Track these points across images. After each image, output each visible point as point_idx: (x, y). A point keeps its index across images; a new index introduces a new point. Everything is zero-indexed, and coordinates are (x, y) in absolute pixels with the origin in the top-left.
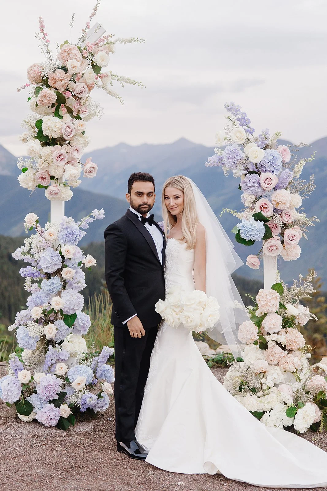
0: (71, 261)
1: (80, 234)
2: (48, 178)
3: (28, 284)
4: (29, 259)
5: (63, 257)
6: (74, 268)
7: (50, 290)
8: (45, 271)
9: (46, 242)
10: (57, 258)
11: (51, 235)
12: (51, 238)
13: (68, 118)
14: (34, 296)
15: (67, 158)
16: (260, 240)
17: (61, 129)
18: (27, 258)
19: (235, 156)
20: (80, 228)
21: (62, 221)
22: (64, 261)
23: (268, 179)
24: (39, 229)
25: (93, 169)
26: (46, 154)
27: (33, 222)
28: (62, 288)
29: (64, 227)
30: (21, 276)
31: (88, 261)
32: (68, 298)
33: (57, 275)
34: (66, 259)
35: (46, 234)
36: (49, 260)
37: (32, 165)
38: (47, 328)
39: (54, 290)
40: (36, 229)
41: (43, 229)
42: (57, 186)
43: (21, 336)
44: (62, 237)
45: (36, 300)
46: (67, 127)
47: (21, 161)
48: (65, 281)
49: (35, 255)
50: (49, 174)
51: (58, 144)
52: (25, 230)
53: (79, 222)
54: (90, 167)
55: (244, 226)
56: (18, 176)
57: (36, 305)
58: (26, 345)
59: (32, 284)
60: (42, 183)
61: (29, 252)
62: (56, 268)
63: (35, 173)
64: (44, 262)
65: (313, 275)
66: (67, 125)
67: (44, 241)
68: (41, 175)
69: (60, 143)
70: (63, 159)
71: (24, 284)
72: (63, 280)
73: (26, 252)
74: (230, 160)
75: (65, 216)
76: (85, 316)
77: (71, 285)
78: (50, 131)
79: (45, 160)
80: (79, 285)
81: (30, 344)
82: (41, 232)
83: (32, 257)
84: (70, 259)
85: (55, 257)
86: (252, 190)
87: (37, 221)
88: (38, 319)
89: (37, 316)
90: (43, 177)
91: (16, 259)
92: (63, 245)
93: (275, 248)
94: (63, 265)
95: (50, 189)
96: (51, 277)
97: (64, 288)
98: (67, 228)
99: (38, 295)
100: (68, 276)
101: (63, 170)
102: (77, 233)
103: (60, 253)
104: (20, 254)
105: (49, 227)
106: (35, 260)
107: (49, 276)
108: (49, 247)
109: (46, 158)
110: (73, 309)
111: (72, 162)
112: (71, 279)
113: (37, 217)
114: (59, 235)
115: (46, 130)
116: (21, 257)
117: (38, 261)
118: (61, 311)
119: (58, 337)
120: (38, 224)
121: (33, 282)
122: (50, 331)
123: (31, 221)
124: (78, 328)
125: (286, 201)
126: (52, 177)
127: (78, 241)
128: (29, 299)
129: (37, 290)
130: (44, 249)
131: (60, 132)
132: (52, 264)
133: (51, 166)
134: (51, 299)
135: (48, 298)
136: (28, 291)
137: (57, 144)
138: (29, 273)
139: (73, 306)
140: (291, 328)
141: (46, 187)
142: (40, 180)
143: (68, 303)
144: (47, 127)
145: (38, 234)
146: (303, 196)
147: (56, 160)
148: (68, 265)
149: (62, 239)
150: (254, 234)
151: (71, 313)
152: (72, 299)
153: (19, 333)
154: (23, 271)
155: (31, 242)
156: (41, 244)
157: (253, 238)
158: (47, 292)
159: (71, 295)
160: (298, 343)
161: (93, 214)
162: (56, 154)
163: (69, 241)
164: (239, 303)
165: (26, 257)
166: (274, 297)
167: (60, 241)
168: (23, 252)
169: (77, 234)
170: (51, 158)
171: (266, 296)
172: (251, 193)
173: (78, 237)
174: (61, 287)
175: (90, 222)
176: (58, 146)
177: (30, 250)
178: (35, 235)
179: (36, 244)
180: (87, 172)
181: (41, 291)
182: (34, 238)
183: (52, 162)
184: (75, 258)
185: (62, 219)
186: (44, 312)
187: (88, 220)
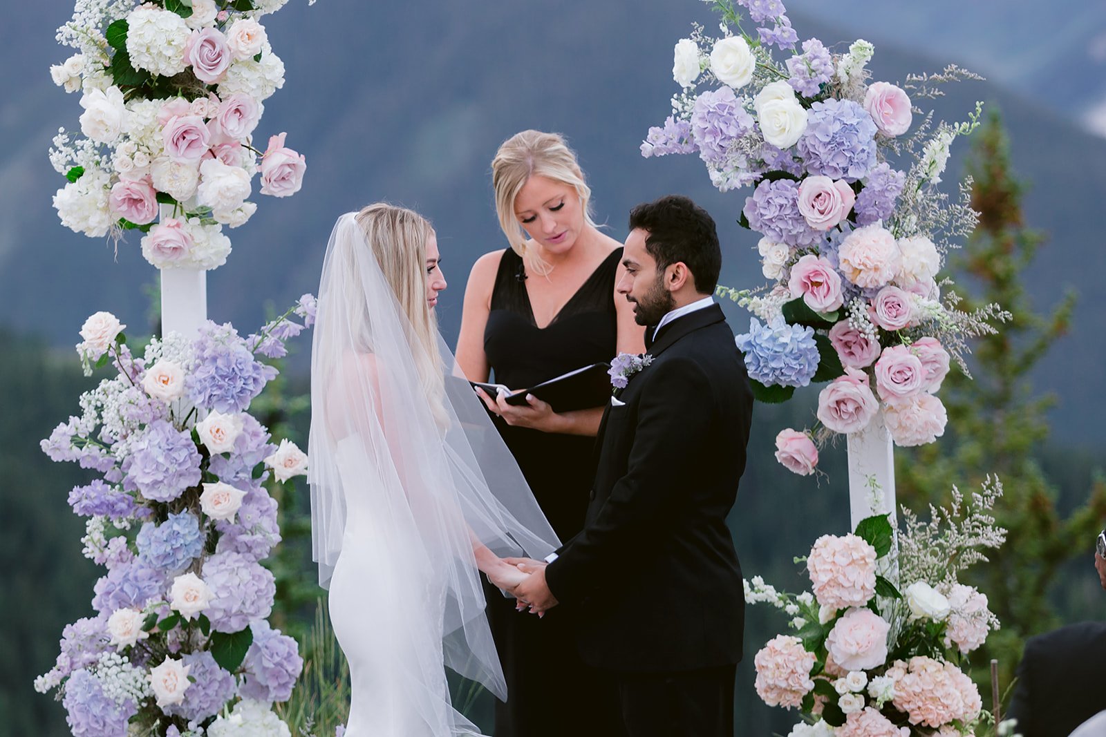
0: (231, 461)
1: (257, 376)
2: (150, 200)
3: (96, 539)
4: (95, 458)
5: (203, 450)
6: (239, 485)
7: (167, 556)
8: (148, 495)
9: (150, 404)
10: (185, 453)
11: (164, 382)
12: (163, 391)
13: (208, 11)
14: (115, 575)
15: (207, 141)
16: (806, 383)
17: (186, 51)
18: (89, 456)
19: (723, 126)
20: (258, 357)
21: (198, 337)
22: (208, 464)
23: (820, 195)
24: (127, 362)
25: (290, 170)
26: (143, 127)
27: (106, 341)
28: (204, 548)
29: (207, 354)
30: (74, 512)
31: (282, 460)
32: (222, 579)
33: (186, 509)
34: (212, 454)
35: (149, 380)
36: (161, 460)
37: (97, 158)
38: (158, 672)
39: (180, 555)
40: (115, 363)
41: (138, 360)
42: (178, 225)
43: (79, 698)
44: (198, 386)
45: (122, 590)
46: (205, 44)
47: (62, 148)
48: (212, 527)
49: (114, 447)
50: (152, 187)
51: (180, 94)
52: (84, 366)
53: (254, 335)
54: (282, 165)
55: (753, 343)
56: (56, 195)
57: (122, 603)
58: (96, 729)
59: (108, 539)
60: (132, 216)
61: (94, 435)
62: (184, 484)
63: (107, 182)
64: (146, 467)
65: (992, 490)
66: (205, 37)
67: (143, 400)
68: (129, 192)
69: (186, 89)
70: (193, 145)
71: (83, 540)
72: (207, 524)
73: (86, 438)
74: (708, 139)
75: (208, 319)
76: (282, 642)
77: (232, 539)
78: (153, 58)
79: (138, 144)
80: (258, 537)
81: (107, 724)
82: (133, 373)
83: (104, 451)
84: (226, 455)
85: (180, 449)
86: (777, 229)
87: (120, 338)
88: (129, 645)
89: (127, 637)
90: (135, 197)
91: (56, 457)
92: (203, 410)
93: (851, 408)
94: (204, 475)
95: (158, 237)
96: (169, 515)
97: (210, 548)
98: (214, 359)
99: (128, 574)
100: (221, 510)
101: (197, 175)
102: (247, 371)
103: (195, 437)
104: (66, 443)
105: (157, 356)
106: (116, 463)
107: (160, 512)
108: (160, 420)
109: (141, 139)
110: (240, 613)
111: (225, 147)
112: (232, 520)
113: (121, 323)
114: (190, 379)
115: (140, 53)
116: (73, 454)
117: (124, 465)
118: (203, 622)
119: (195, 703)
120: (123, 346)
121: (110, 533)
122: (169, 682)
123: (100, 338)
124: (259, 678)
125: (881, 262)
126: (163, 197)
127: (250, 399)
128: (100, 586)
129: (125, 557)
130: (142, 427)
131: (183, 60)
132: (170, 472)
133: (157, 162)
134: (169, 585)
135: (161, 583)
136: (96, 562)
137: (175, 94)
138: (97, 502)
139: (240, 603)
140: (926, 657)
141: (145, 229)
142: (125, 207)
143: (223, 595)
144: (142, 45)
145: (121, 377)
146: (945, 242)
147: (174, 147)
148: (219, 475)
149: (200, 393)
150: (783, 365)
151: (235, 626)
152: (237, 581)
153: (73, 692)
154: (79, 496)
155: (102, 405)
156: (134, 410)
157: (782, 378)
158: (157, 564)
159: (234, 569)
160: (946, 702)
161: (299, 311)
162: (173, 127)
163: (222, 399)
164: (766, 584)
165: (86, 453)
166: (857, 559)
167: (195, 399)
168: (77, 436)
169: (246, 375)
170: (157, 138)
171: (834, 555)
172: (776, 239)
173: (251, 387)
174: (200, 546)
175: (291, 335)
176: (180, 101)
177: (98, 428)
178: (113, 380)
179: (118, 411)
180: (272, 180)
181: (138, 560)
182: (112, 390)
183: (162, 150)
184: (244, 451)
185: (199, 330)
186: (150, 623)
187: (283, 329)
